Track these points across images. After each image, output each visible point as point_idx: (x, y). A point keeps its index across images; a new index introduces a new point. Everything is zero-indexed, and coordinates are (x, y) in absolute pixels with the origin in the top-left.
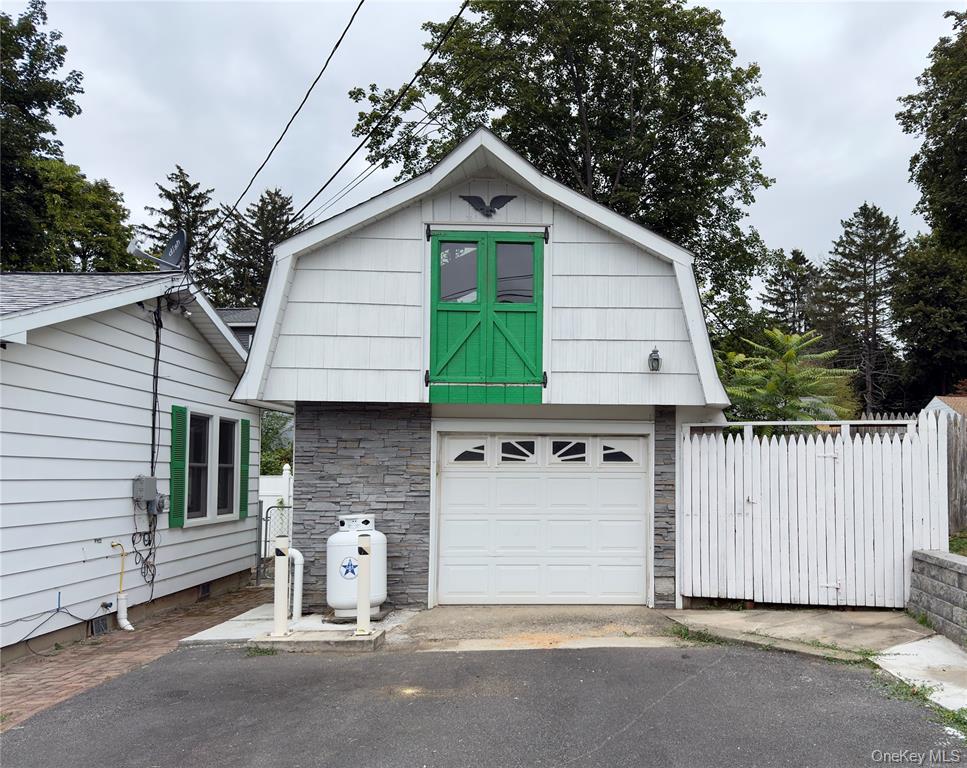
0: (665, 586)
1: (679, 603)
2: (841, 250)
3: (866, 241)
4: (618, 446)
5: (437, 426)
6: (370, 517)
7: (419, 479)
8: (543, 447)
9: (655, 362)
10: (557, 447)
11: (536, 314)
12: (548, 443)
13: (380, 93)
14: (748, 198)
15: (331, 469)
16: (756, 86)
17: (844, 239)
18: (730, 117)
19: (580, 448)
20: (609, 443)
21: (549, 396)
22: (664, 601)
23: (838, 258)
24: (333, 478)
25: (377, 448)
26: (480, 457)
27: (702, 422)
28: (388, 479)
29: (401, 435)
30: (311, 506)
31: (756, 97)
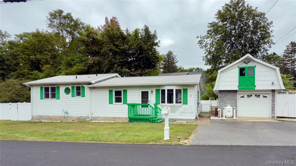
0: (273, 115)
1: (275, 117)
2: (286, 52)
3: (292, 50)
4: (265, 95)
5: (238, 93)
6: (230, 105)
7: (235, 100)
8: (254, 96)
9: (273, 83)
10: (256, 96)
11: (254, 77)
12: (254, 95)
13: (201, 37)
14: (270, 47)
15: (223, 99)
16: (272, 25)
17: (287, 49)
18: (266, 32)
19: (259, 96)
20: (264, 95)
21: (256, 89)
22: (273, 117)
23: (285, 54)
24: (224, 100)
25: (230, 96)
26: (244, 97)
27: (280, 91)
28: (231, 100)
29: (233, 94)
30: (221, 103)
31: (272, 27)
